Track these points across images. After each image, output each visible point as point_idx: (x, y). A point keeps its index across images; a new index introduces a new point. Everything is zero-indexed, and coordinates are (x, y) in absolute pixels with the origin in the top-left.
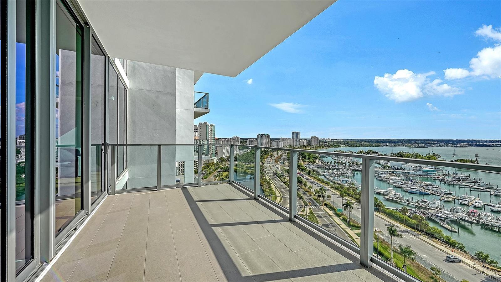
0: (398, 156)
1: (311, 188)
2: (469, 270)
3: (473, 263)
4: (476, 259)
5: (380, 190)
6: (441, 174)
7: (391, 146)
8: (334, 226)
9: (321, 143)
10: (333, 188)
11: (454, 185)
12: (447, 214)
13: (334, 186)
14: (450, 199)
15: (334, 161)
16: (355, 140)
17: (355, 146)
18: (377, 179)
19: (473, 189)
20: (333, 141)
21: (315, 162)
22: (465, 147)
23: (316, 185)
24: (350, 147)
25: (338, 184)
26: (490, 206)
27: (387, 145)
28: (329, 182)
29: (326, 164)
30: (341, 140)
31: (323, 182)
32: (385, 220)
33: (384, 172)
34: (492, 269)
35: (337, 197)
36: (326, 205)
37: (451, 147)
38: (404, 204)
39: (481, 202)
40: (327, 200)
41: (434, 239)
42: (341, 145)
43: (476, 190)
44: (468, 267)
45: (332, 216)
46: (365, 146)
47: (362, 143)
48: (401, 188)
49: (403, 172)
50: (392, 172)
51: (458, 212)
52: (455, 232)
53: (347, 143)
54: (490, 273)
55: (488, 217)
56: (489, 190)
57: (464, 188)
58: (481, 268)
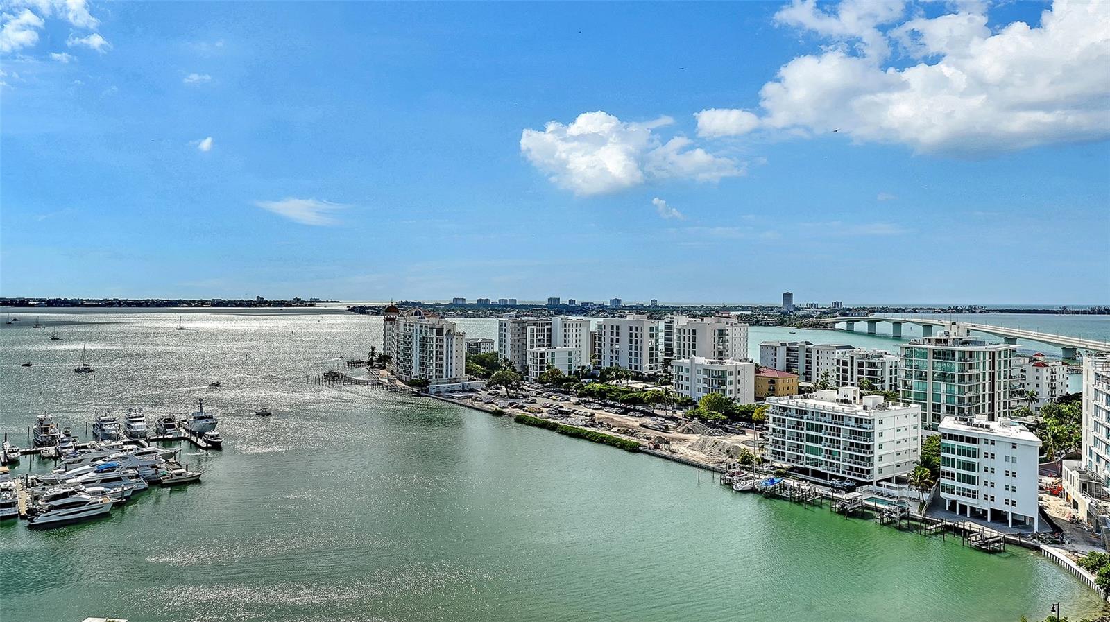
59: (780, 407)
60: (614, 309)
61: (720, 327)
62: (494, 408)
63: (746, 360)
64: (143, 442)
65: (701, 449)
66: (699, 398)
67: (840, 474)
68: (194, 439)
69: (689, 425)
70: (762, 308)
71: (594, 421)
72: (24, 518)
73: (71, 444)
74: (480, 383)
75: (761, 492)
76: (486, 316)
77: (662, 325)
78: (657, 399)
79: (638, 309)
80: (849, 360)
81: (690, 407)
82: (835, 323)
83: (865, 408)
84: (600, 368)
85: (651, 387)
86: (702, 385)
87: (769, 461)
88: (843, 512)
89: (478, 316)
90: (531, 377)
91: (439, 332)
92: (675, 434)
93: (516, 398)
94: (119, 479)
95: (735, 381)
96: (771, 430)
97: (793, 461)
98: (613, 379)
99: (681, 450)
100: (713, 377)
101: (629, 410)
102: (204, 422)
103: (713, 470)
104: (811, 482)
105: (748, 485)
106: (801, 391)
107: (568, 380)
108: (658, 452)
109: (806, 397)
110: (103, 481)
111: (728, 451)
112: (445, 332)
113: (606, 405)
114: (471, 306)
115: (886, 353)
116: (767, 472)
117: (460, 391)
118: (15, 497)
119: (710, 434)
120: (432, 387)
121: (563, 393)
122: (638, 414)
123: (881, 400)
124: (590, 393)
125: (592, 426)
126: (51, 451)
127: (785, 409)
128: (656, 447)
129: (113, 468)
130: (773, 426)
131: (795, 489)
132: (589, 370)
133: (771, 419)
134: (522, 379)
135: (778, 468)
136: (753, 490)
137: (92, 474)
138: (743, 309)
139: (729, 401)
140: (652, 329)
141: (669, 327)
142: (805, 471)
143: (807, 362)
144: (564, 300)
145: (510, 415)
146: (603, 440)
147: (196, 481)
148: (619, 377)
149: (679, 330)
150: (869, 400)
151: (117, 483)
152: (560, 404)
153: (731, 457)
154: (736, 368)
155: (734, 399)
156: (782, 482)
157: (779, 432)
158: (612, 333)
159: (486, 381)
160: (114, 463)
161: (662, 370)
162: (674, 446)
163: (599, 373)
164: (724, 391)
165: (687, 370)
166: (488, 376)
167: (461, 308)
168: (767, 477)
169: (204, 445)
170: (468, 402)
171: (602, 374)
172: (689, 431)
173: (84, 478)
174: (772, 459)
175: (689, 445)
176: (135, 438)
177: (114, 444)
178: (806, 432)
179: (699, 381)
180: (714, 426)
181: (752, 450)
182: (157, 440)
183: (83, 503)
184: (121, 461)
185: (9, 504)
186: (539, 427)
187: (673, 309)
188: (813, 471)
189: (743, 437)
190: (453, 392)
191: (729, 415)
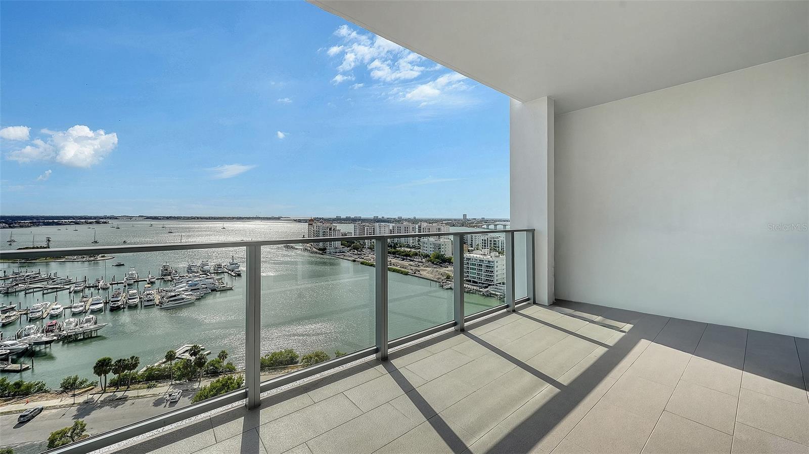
2: (56, 415)
3: (60, 400)
4: (63, 392)
11: (16, 292)
12: (12, 345)
14: (12, 318)
19: (45, 292)
22: (28, 226)
26: (71, 308)
34: (83, 392)
39: (58, 306)
43: (49, 291)
44: (53, 411)
51: (29, 335)
52: (27, 369)
54: (81, 400)
55: (69, 325)
56: (68, 287)
57: (33, 292)
58: (70, 401)
60: (399, 221)
61: (439, 227)
62: (352, 259)
63: (448, 238)
64: (208, 274)
65: (432, 273)
66: (431, 254)
67: (483, 282)
68: (230, 272)
69: (427, 264)
70: (455, 220)
71: (391, 263)
72: (158, 305)
73: (178, 275)
74: (346, 249)
76: (349, 223)
77: (417, 226)
78: (416, 254)
79: (408, 220)
80: (486, 239)
81: (427, 258)
82: (482, 226)
83: (491, 257)
85: (413, 250)
88: (483, 295)
89: (346, 223)
90: (367, 246)
91: (330, 229)
92: (422, 268)
93: (361, 255)
94: (198, 289)
95: (445, 248)
98: (398, 247)
99: (424, 274)
100: (436, 246)
101: (405, 259)
102: (234, 265)
103: (436, 281)
104: (472, 285)
105: (449, 286)
106: (468, 251)
108: (415, 275)
109: (470, 253)
110: (192, 290)
111: (441, 274)
112: (332, 229)
113: (396, 257)
114: (344, 220)
115: (500, 236)
117: (339, 253)
118: (153, 297)
119: (435, 268)
120: (328, 251)
122: (408, 260)
123: (497, 254)
124: (389, 253)
126: (169, 278)
128: (415, 273)
129: (196, 285)
131: (466, 287)
134: (363, 247)
136: (450, 288)
137: (187, 287)
138: (449, 220)
139: (442, 255)
140: (413, 228)
141: (420, 227)
142: (470, 281)
143: (471, 240)
144: (380, 217)
145: (358, 261)
147: (231, 289)
148: (401, 247)
149: (423, 227)
150: (493, 254)
151: (198, 290)
153: (443, 276)
154: (445, 243)
155: (444, 254)
158: (398, 229)
159: (349, 248)
160: (196, 283)
161: (417, 243)
162: (421, 272)
164: (440, 251)
165: (426, 244)
166: (350, 246)
167: (339, 220)
169: (234, 275)
170: (342, 257)
171: (394, 245)
172: (427, 267)
173: (184, 289)
175: (428, 271)
176: (205, 272)
177: (196, 275)
178: (470, 266)
179: (431, 248)
180: (437, 265)
181: (450, 273)
182: (214, 273)
183: (183, 299)
184: (199, 282)
185: (151, 300)
186: (370, 266)
187: (421, 221)
188: (473, 281)
189: (447, 269)
190: (336, 253)
191: (442, 260)
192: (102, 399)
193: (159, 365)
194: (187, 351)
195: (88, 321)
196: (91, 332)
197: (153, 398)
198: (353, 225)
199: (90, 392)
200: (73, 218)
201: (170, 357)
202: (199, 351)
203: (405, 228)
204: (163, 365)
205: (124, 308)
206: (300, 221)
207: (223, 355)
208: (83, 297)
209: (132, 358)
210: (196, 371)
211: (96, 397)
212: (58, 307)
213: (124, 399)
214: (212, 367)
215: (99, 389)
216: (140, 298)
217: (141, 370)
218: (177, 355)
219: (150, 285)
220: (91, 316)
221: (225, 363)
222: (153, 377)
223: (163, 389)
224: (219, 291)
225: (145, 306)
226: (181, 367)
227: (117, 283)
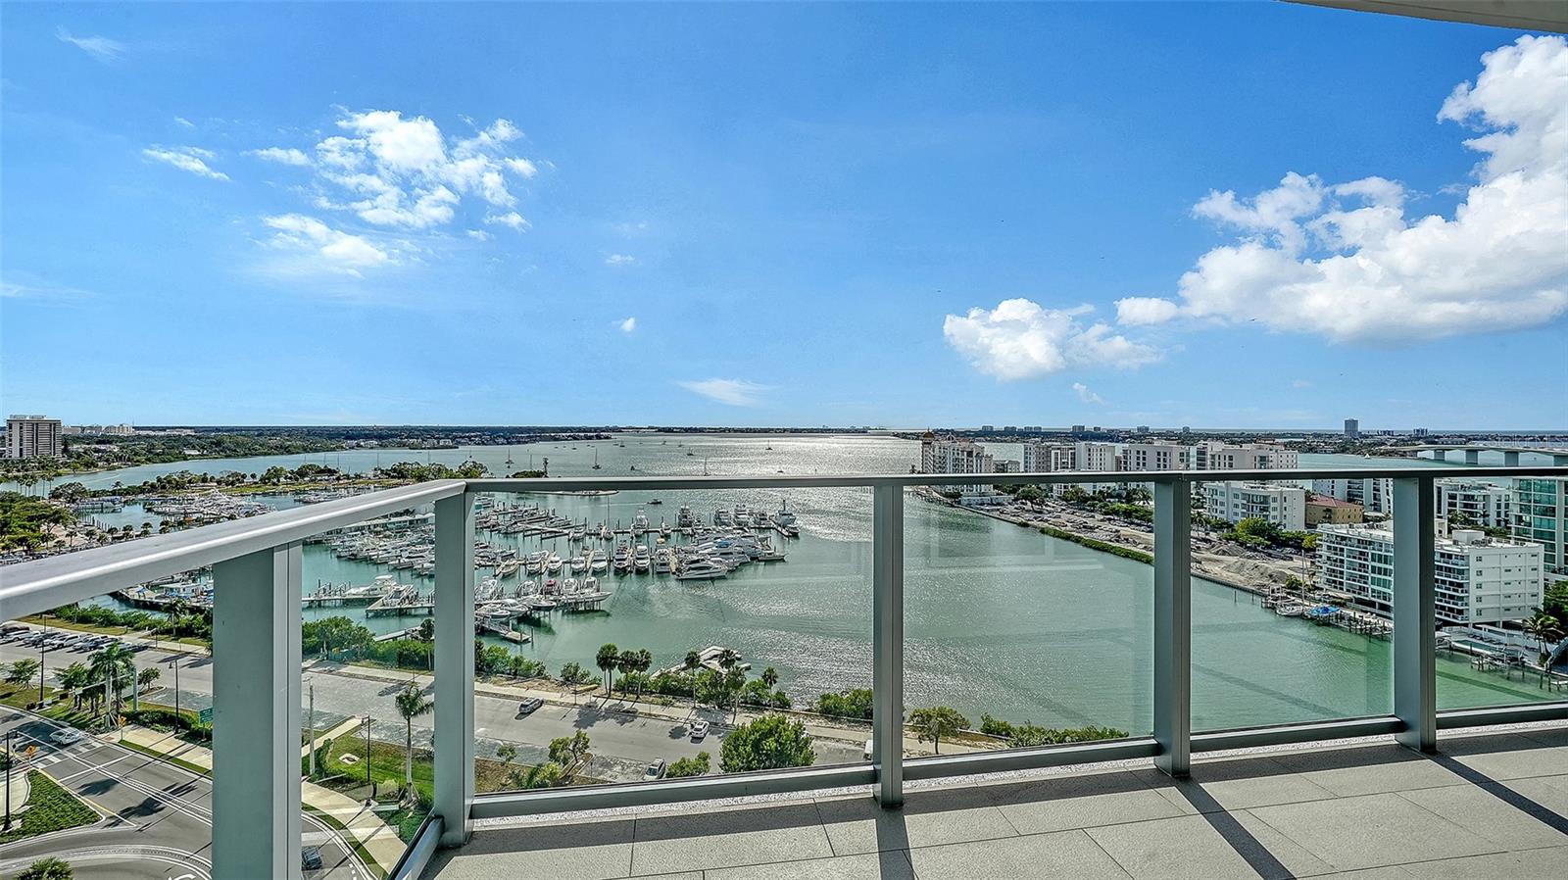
0: (393, 477)
1: (29, 670)
2: (558, 713)
3: (560, 694)
4: (563, 683)
5: (353, 591)
6: (490, 511)
7: (372, 448)
8: (187, 789)
9: (75, 447)
10: (162, 633)
11: (515, 532)
12: (512, 605)
13: (169, 625)
14: (512, 568)
15: (161, 519)
16: (248, 429)
17: (251, 453)
18: (339, 557)
19: (544, 536)
20: (148, 437)
21: (45, 538)
23: (61, 646)
24: (227, 457)
25: (194, 610)
26: (570, 563)
27: (359, 446)
28: (142, 612)
29: (114, 538)
30: (189, 432)
31: (108, 621)
32: (377, 679)
33: (358, 529)
34: (585, 690)
35: (192, 666)
36: (134, 719)
37: (502, 444)
38: (420, 612)
39: (557, 558)
40: (140, 694)
41: (493, 679)
42: (187, 452)
43: (548, 535)
44: (555, 708)
45: (171, 754)
46: (290, 453)
47: (275, 441)
48: (410, 568)
49: (411, 522)
50: (384, 525)
51: (528, 594)
52: (526, 641)
53: (218, 444)
54: (583, 700)
55: (570, 588)
56: (566, 531)
57: (532, 535)
58: (571, 699)
59: (1337, 536)
60: (1143, 435)
61: (1262, 453)
62: (1020, 520)
63: (1295, 487)
64: (746, 528)
65: (1239, 571)
66: (1236, 522)
68: (779, 529)
69: (1224, 548)
70: (1316, 435)
71: (1119, 537)
72: (674, 573)
73: (701, 527)
74: (1006, 498)
75: (1312, 619)
76: (1012, 442)
77: (1193, 451)
79: (1167, 436)
81: (1225, 530)
82: (1416, 451)
83: (1455, 543)
84: (1125, 489)
86: (1239, 510)
87: (1322, 589)
89: (1006, 441)
90: (1055, 494)
91: (970, 454)
92: (1208, 555)
93: (1041, 512)
94: (731, 553)
95: (1281, 508)
96: (1325, 558)
97: (1354, 592)
98: (1140, 500)
99: (1215, 570)
100: (1253, 502)
102: (786, 517)
103: (1253, 592)
104: (1378, 615)
105: (1297, 610)
106: (1365, 520)
107: (1093, 499)
109: (1372, 527)
110: (722, 554)
111: (1271, 576)
112: (974, 454)
113: (1132, 523)
114: (1000, 433)
115: (1490, 485)
116: (1320, 600)
117: (988, 504)
118: (669, 560)
119: (1249, 557)
120: (964, 499)
121: (1088, 511)
123: (1481, 535)
124: (1116, 513)
125: (1118, 541)
126: (689, 530)
127: (1343, 538)
129: (727, 545)
130: (1328, 554)
131: (1356, 620)
132: (1115, 490)
133: (1325, 548)
134: (1047, 496)
135: (1334, 597)
136: (1301, 616)
137: (715, 548)
138: (1293, 436)
139: (1274, 527)
140: (1182, 454)
141: (1201, 453)
142: (1372, 604)
143: (1375, 489)
144: (1089, 427)
145: (1035, 527)
146: (1127, 555)
147: (782, 560)
149: (1213, 456)
150: (1462, 535)
151: (730, 556)
152: (1085, 520)
153: (1275, 581)
154: (1281, 495)
155: (1279, 525)
156: (1339, 612)
157: (1336, 561)
158: (1138, 458)
159: (1012, 496)
160: (728, 542)
161: (1194, 492)
162: (1206, 566)
163: (1125, 494)
164: (1267, 516)
165: (1222, 494)
166: (1014, 491)
167: (988, 434)
168: (1320, 605)
169: (787, 534)
171: (1128, 493)
172: (1224, 553)
173: (710, 550)
174: (1327, 587)
175: (1227, 565)
176: (741, 525)
177: (727, 528)
178: (1371, 564)
179: (1236, 506)
180: (1255, 550)
181: (1299, 576)
182: (754, 528)
183: (708, 568)
184: (732, 541)
185: (664, 564)
186: (1063, 538)
187: (1207, 437)
188: (1380, 604)
189: (1289, 563)
190: (982, 504)
191: (1274, 541)
192: (606, 706)
193: (677, 672)
194: (716, 656)
195: (590, 585)
196: (593, 601)
197: (670, 724)
198: (1022, 445)
199: (593, 693)
200: (571, 429)
201: (692, 661)
202: (733, 661)
203: (1159, 454)
204: (683, 674)
205: (631, 572)
206: (905, 436)
207: (770, 677)
208: (584, 548)
209: (642, 652)
210: (728, 694)
211: (600, 701)
212: (556, 560)
213: (632, 714)
214: (753, 693)
215: (602, 690)
216: (651, 559)
217: (653, 674)
218: (702, 660)
219: (663, 540)
220: (593, 579)
221: (774, 690)
222: (671, 691)
223: (683, 712)
224: (762, 561)
225: (659, 573)
226: (708, 683)
227: (623, 533)
